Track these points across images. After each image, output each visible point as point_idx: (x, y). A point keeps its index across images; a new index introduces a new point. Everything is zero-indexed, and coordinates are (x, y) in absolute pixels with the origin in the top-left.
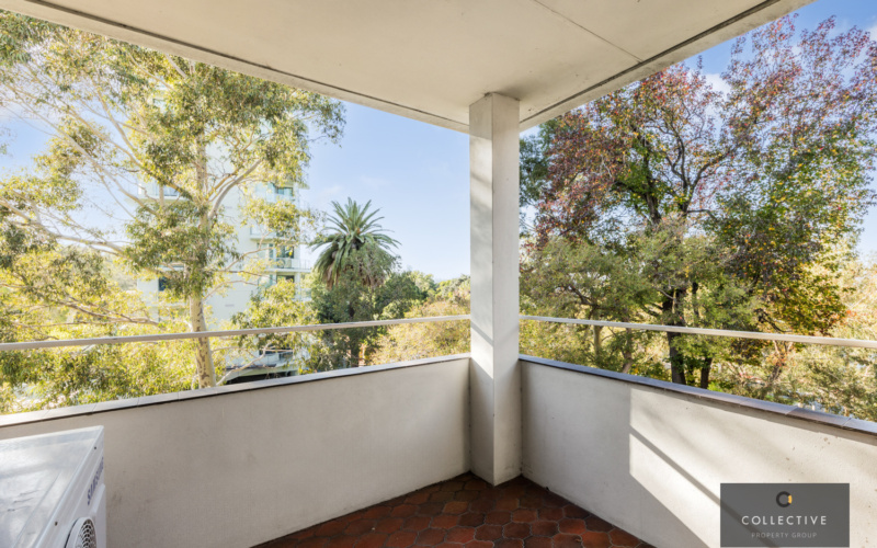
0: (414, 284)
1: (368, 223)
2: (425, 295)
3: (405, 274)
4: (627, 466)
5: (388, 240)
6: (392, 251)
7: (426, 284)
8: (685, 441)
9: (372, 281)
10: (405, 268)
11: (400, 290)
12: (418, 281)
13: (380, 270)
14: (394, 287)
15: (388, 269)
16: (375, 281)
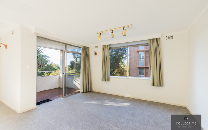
0: (53, 67)
1: (40, 52)
2: (56, 70)
3: (51, 65)
4: (73, 83)
5: (46, 56)
6: (47, 59)
7: (57, 67)
8: (78, 81)
9: (41, 66)
10: (50, 63)
11: (49, 69)
12: (54, 66)
13: (44, 64)
14: (48, 68)
15: (46, 64)
16: (42, 66)
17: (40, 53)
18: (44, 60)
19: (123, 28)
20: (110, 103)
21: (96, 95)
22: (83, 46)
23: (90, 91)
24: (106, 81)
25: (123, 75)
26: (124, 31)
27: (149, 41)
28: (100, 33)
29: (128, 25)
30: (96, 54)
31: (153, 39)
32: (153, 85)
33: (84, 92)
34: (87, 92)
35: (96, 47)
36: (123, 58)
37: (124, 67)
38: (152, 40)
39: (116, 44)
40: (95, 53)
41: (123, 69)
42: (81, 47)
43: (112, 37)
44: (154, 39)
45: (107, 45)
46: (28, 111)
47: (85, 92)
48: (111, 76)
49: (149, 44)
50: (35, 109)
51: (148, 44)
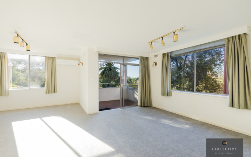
4: (134, 95)
5: (118, 68)
6: (118, 71)
15: (117, 76)
16: (114, 78)
17: (113, 65)
18: (116, 72)
19: (174, 33)
20: (166, 122)
21: (154, 110)
22: (141, 57)
23: (148, 105)
24: (165, 96)
25: (215, 91)
26: (175, 36)
27: (227, 40)
28: (151, 42)
29: (179, 28)
30: (156, 64)
31: (233, 37)
32: (233, 106)
33: (141, 106)
34: (145, 106)
35: (156, 56)
36: (215, 65)
37: (217, 80)
38: (231, 39)
39: (179, 50)
40: (154, 63)
41: (215, 81)
42: (139, 57)
43: (162, 45)
44: (235, 36)
45: (168, 53)
46: (93, 114)
47: (143, 106)
48: (172, 91)
49: (226, 46)
50: (97, 114)
51: (224, 45)
